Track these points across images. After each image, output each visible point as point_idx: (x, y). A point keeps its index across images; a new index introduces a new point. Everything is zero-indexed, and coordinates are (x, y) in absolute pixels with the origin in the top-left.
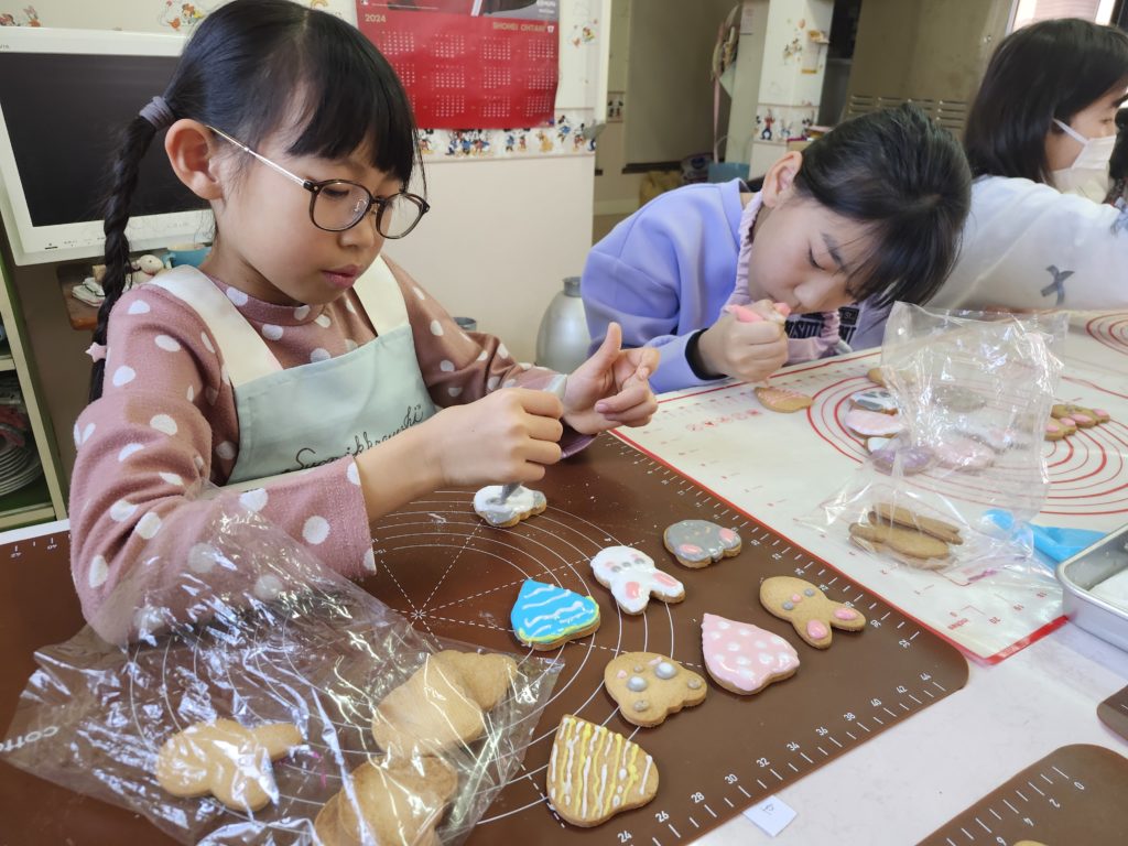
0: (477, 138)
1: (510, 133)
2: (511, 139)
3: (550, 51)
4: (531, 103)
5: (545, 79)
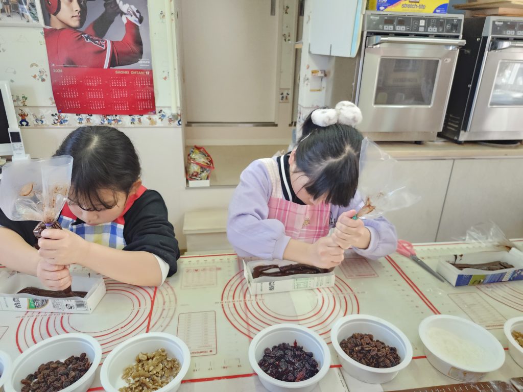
0: (115, 118)
1: (133, 117)
2: (133, 119)
3: (148, 82)
4: (140, 104)
5: (147, 94)
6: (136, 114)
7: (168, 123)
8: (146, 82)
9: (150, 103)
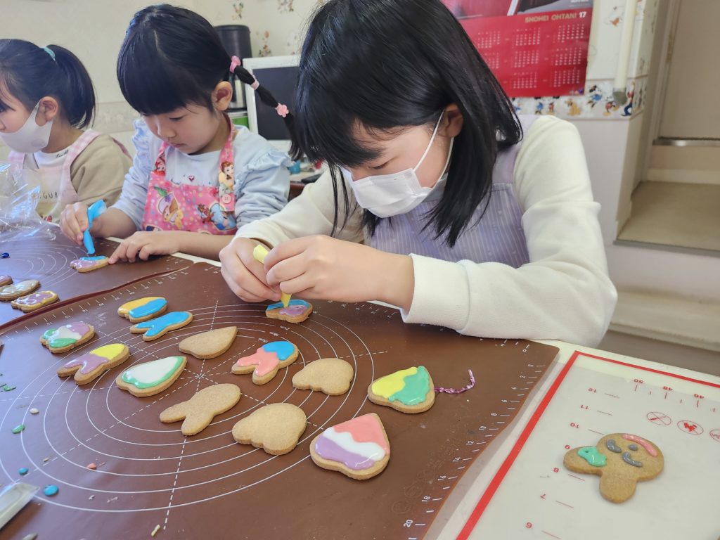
1: (540, 101)
2: (541, 105)
3: (580, 33)
4: (558, 76)
5: (573, 56)
6: (547, 95)
7: (606, 110)
8: (575, 33)
9: (576, 73)
